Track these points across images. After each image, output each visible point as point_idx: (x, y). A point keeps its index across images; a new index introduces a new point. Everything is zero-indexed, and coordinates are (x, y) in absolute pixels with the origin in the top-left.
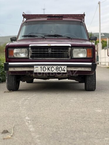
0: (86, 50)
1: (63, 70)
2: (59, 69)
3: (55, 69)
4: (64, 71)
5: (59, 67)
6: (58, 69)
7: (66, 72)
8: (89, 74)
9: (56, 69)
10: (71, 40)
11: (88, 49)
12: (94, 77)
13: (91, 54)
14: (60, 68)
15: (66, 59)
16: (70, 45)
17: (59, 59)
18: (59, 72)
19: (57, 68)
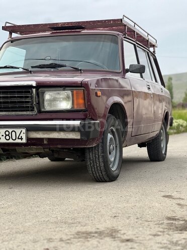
0: (69, 93)
1: (18, 138)
2: (10, 135)
3: (3, 136)
4: (22, 139)
5: (10, 130)
6: (8, 135)
7: (24, 141)
8: (85, 145)
9: (5, 135)
10: (81, 73)
11: (75, 91)
12: (100, 151)
13: (81, 101)
14: (13, 133)
15: (28, 113)
16: (34, 84)
17: (14, 113)
18: (11, 141)
19: (7, 133)
